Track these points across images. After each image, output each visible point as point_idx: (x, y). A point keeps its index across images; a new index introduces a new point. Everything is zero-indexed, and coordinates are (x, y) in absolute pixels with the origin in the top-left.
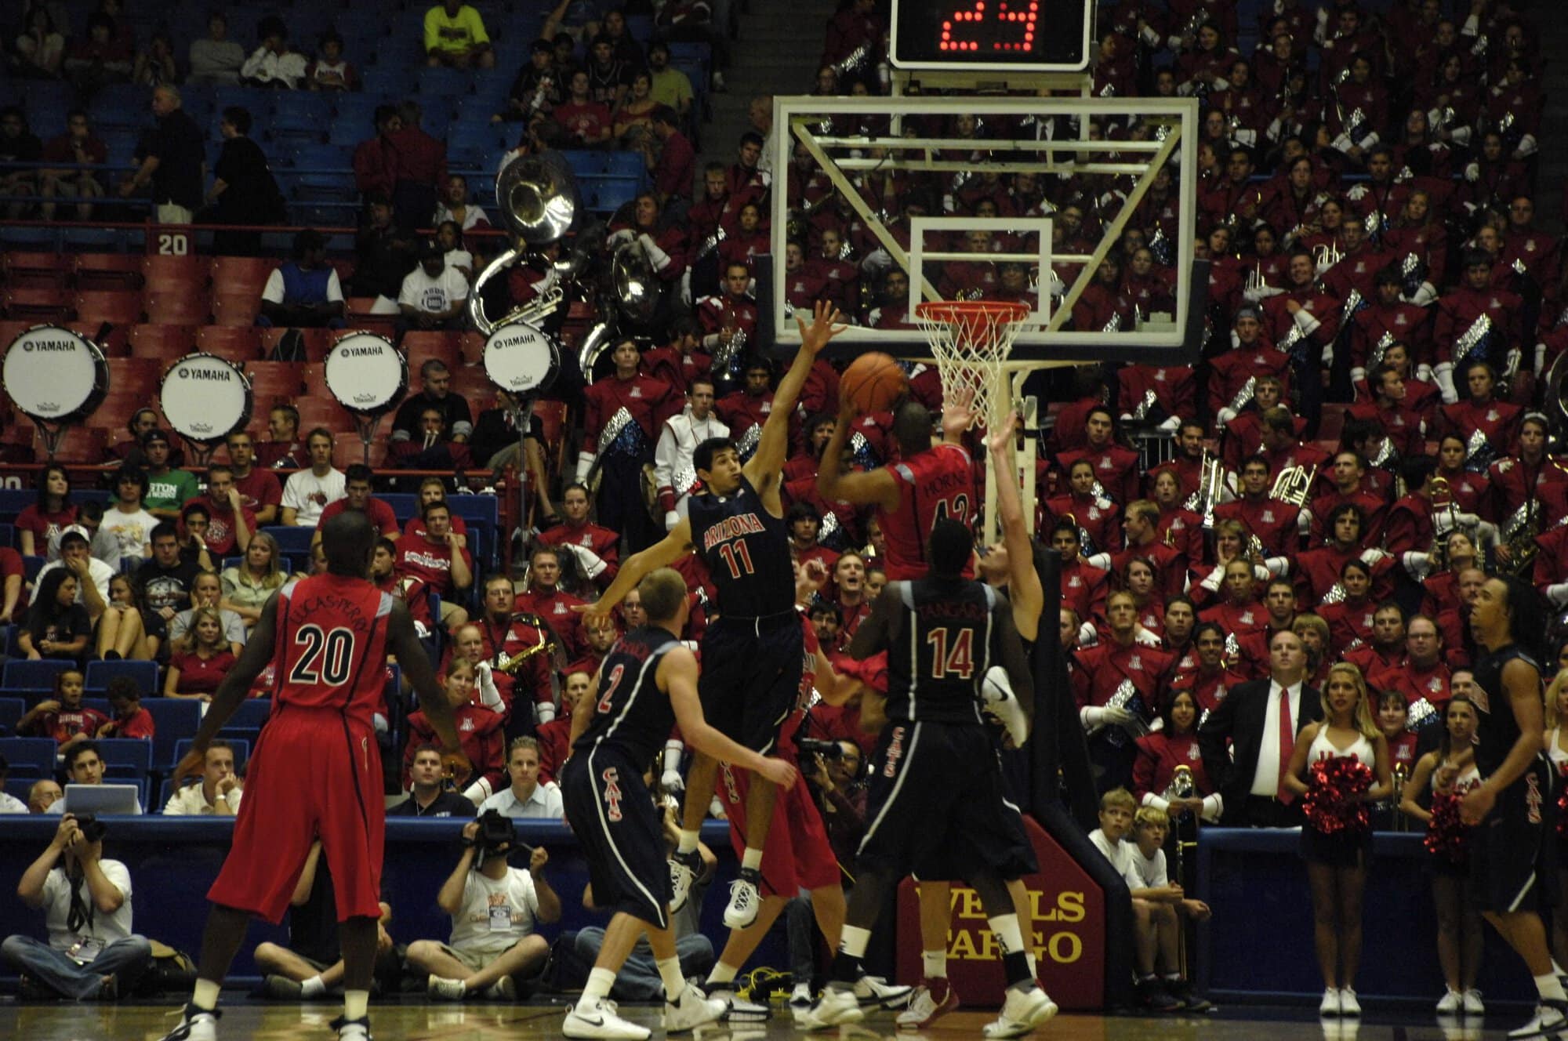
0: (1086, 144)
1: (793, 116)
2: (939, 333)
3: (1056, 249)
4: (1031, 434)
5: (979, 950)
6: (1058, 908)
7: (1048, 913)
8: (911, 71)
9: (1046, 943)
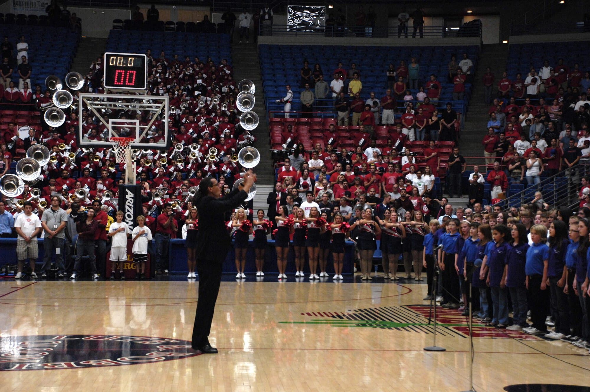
0: (146, 104)
3: (140, 125)
8: (109, 88)
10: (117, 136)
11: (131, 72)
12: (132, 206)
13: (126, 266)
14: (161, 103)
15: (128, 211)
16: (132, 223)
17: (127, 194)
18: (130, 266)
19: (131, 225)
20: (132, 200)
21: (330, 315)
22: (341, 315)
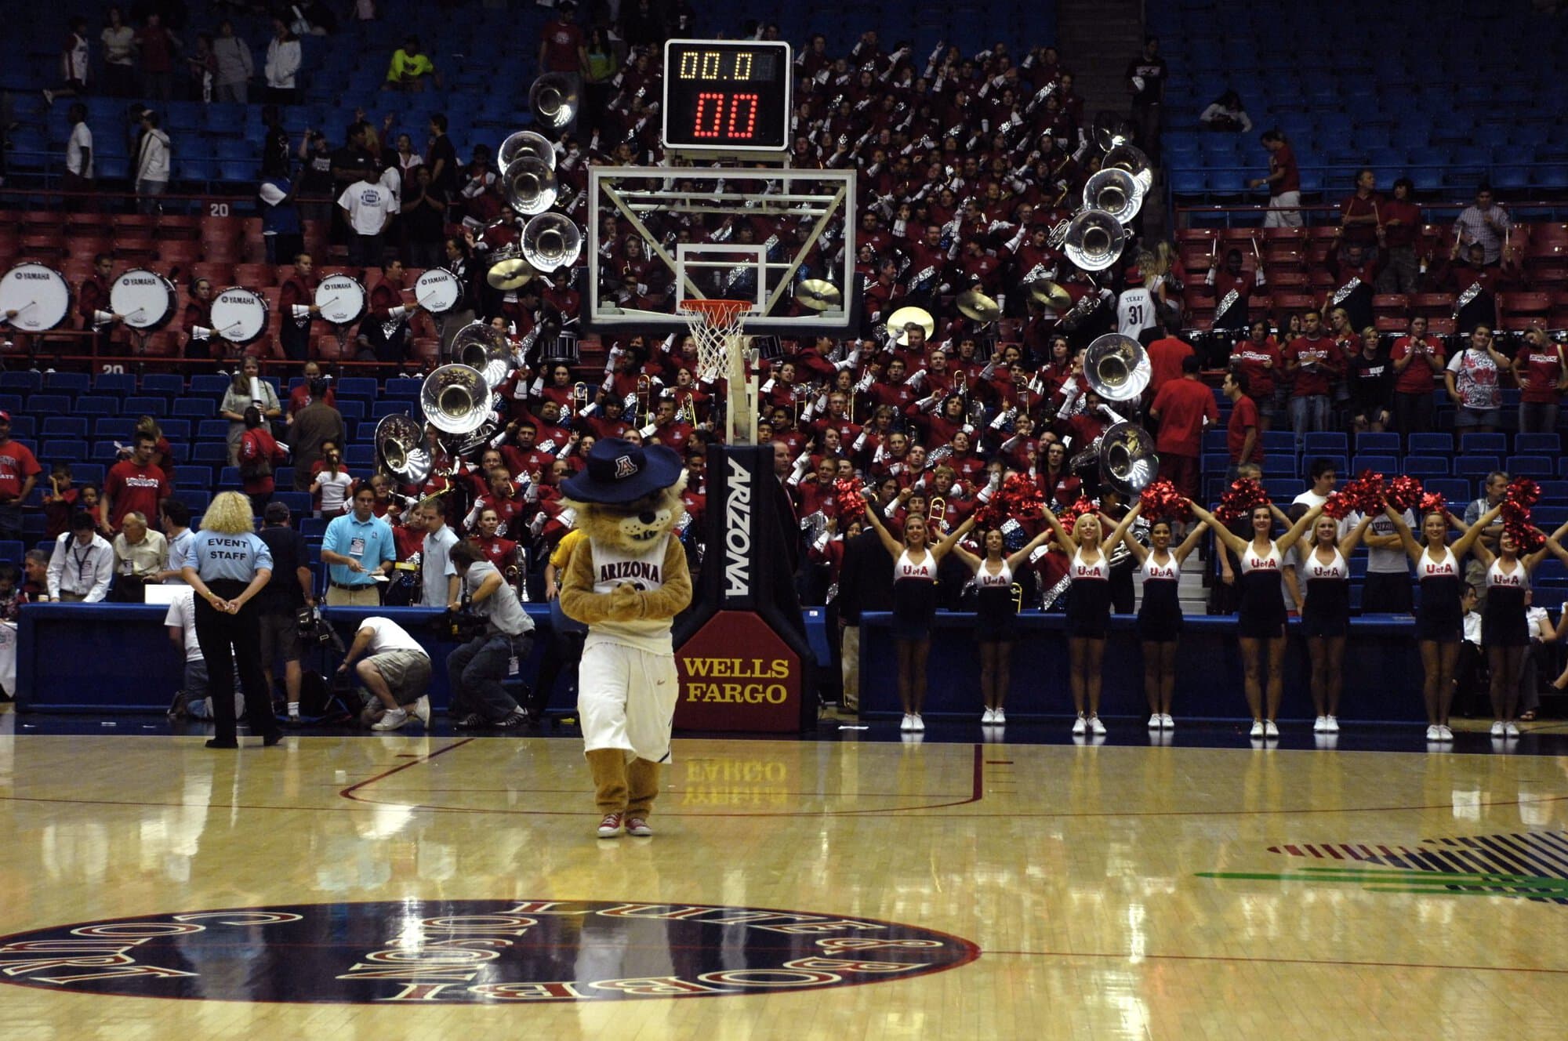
0: (786, 197)
1: (601, 179)
2: (694, 318)
3: (769, 260)
4: (754, 372)
5: (723, 696)
6: (772, 670)
7: (766, 673)
8: (676, 149)
9: (764, 692)
10: (700, 296)
11: (742, 97)
12: (747, 509)
13: (728, 693)
14: (834, 192)
15: (735, 525)
16: (745, 562)
17: (731, 472)
18: (742, 694)
19: (743, 569)
20: (747, 491)
21: (1365, 855)
22: (1399, 853)
